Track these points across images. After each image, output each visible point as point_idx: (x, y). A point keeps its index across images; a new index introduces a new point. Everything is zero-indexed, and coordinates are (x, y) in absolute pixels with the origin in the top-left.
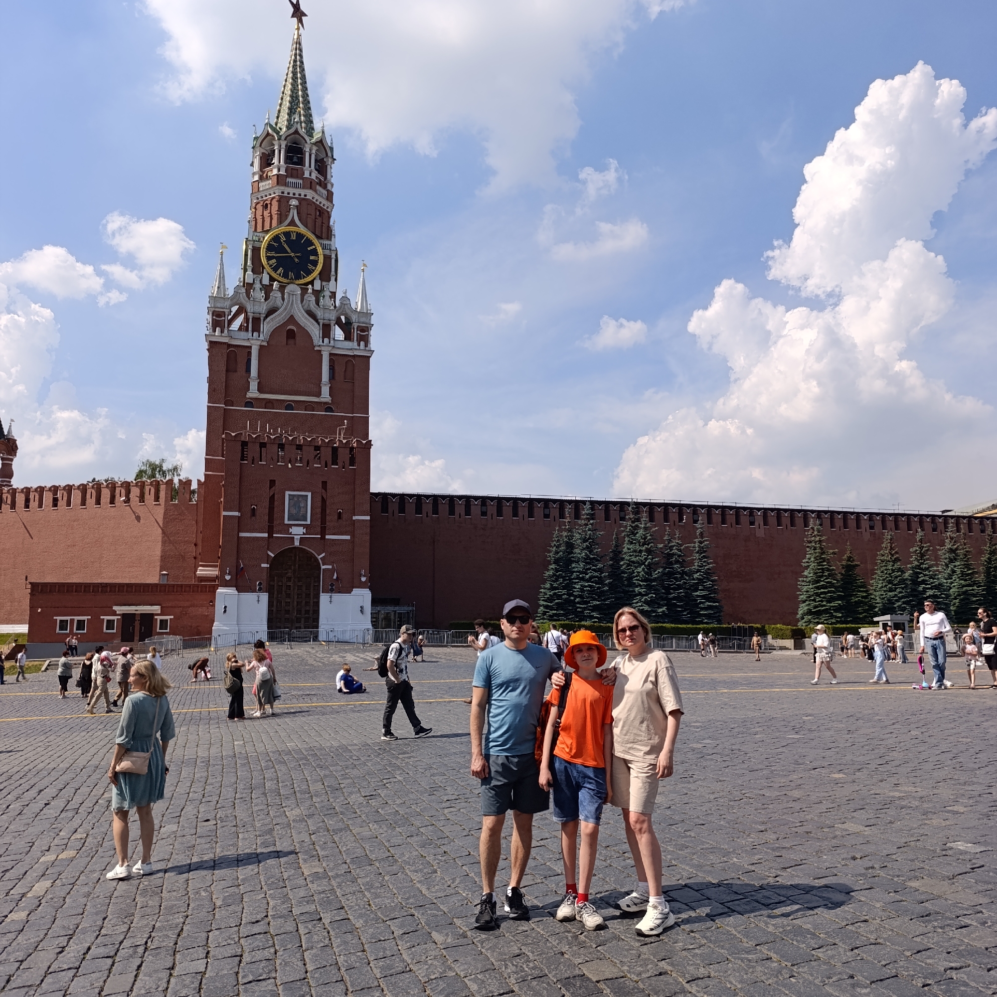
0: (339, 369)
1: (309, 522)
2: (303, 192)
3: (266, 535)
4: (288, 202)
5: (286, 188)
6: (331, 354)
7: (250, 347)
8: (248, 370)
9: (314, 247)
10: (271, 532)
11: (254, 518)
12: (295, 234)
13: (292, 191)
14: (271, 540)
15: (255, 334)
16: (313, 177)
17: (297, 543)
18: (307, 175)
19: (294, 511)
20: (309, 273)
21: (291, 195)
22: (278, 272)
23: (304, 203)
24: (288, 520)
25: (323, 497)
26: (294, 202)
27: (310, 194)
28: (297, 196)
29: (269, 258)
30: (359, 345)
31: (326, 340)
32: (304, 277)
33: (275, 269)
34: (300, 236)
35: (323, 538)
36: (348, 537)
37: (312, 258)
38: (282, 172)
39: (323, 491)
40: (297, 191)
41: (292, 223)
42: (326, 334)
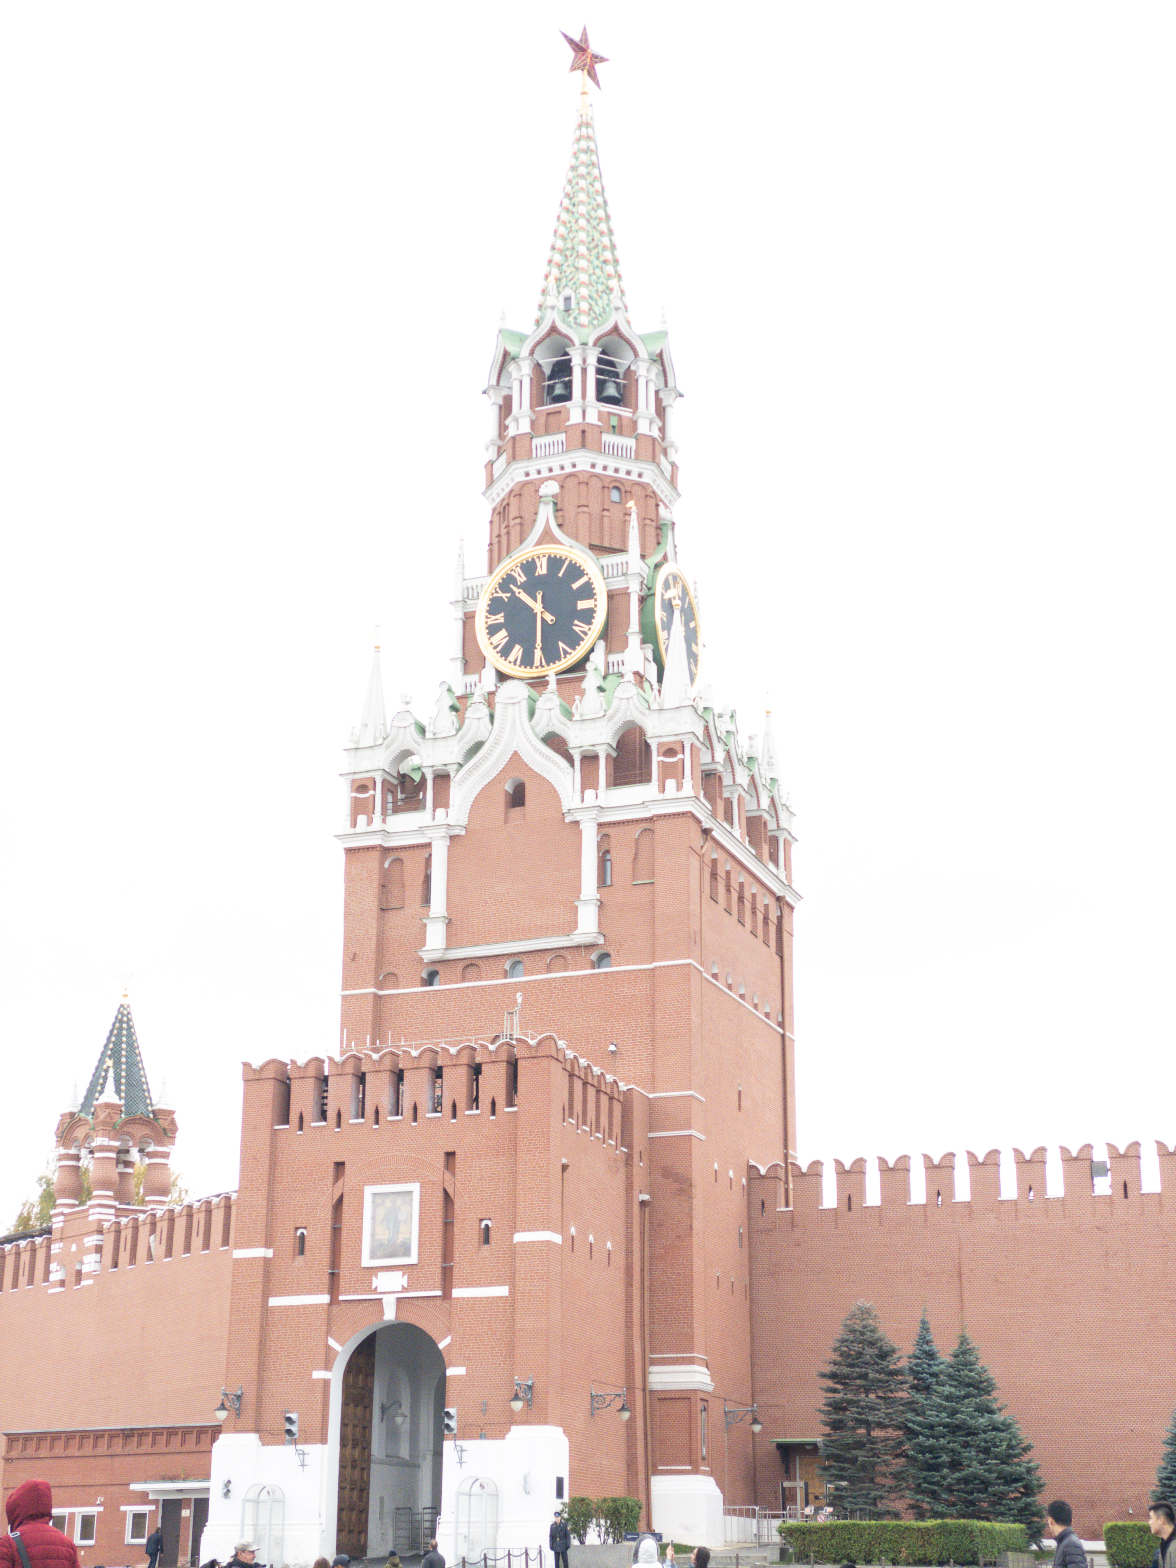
0: (621, 857)
1: (413, 1259)
2: (566, 460)
3: (325, 1299)
4: (537, 491)
5: (532, 463)
6: (600, 825)
7: (428, 845)
8: (426, 900)
9: (584, 580)
10: (333, 1288)
11: (300, 1258)
12: (544, 561)
13: (543, 465)
14: (335, 1309)
15: (440, 812)
16: (592, 418)
17: (390, 1315)
18: (575, 417)
19: (384, 1235)
20: (574, 641)
21: (545, 474)
22: (512, 657)
23: (571, 483)
24: (373, 1256)
25: (446, 1193)
26: (551, 488)
27: (583, 460)
28: (557, 471)
29: (493, 630)
30: (662, 789)
31: (589, 793)
32: (566, 653)
33: (505, 652)
34: (555, 562)
35: (447, 1295)
36: (503, 1291)
37: (582, 605)
38: (525, 427)
39: (448, 1176)
40: (555, 463)
41: (547, 537)
42: (588, 782)
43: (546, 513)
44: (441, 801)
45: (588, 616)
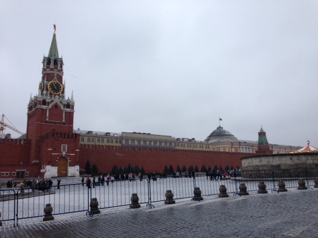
0: (67, 115)
1: (66, 151)
4: (54, 75)
6: (65, 112)
7: (47, 109)
8: (46, 115)
9: (60, 86)
11: (55, 150)
12: (56, 83)
13: (55, 72)
14: (58, 155)
16: (60, 69)
17: (64, 156)
23: (57, 75)
24: (62, 151)
27: (59, 73)
29: (50, 88)
30: (71, 110)
32: (58, 93)
33: (51, 91)
35: (69, 154)
36: (74, 154)
38: (53, 67)
41: (55, 80)
42: (64, 107)
43: (55, 78)
44: (48, 105)
45: (61, 90)
